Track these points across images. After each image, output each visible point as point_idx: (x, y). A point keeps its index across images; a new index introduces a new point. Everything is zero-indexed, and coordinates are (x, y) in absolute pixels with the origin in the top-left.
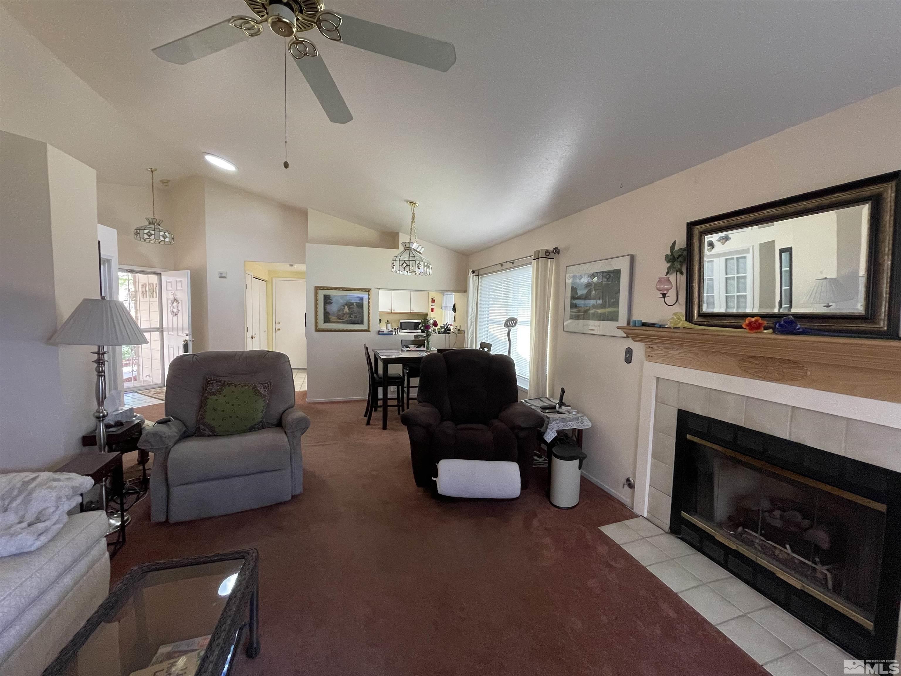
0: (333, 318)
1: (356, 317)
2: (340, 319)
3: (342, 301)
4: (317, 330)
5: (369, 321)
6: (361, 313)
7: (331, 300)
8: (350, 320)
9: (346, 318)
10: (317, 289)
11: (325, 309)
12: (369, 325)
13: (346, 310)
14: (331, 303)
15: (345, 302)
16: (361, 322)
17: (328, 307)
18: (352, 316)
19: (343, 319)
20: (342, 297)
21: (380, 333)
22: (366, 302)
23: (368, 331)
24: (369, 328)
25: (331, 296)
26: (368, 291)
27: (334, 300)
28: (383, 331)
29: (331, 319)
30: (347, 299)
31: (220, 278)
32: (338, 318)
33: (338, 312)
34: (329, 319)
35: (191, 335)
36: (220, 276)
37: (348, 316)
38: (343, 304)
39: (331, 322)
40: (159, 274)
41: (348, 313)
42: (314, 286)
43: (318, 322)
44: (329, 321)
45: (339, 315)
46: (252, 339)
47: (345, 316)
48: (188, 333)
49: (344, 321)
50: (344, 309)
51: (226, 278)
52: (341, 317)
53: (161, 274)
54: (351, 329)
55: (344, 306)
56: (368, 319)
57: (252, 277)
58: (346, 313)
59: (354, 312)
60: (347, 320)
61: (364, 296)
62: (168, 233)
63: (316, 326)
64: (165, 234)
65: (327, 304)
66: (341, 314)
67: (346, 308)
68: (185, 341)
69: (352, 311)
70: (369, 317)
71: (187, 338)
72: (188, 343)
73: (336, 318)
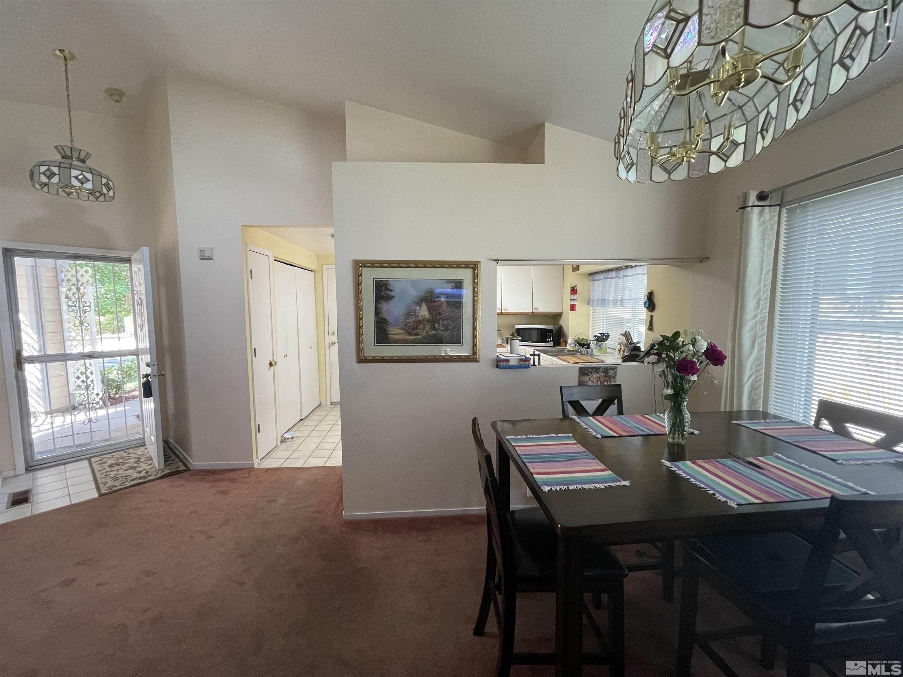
0: (395, 332)
1: (447, 330)
2: (410, 334)
3: (414, 293)
4: (362, 360)
5: (474, 337)
6: (458, 319)
7: (391, 291)
8: (432, 336)
9: (426, 330)
10: (359, 266)
11: (378, 312)
12: (474, 345)
13: (424, 312)
14: (390, 298)
15: (421, 294)
16: (457, 340)
17: (385, 306)
18: (437, 326)
19: (417, 334)
20: (415, 282)
21: (502, 364)
22: (467, 293)
23: (473, 359)
24: (474, 353)
25: (390, 281)
26: (474, 266)
27: (396, 288)
28: (508, 361)
29: (392, 334)
30: (426, 286)
31: (201, 259)
32: (406, 332)
33: (405, 319)
34: (387, 334)
35: (156, 365)
36: (201, 256)
37: (428, 326)
38: (416, 300)
39: (392, 341)
40: (128, 261)
41: (429, 319)
42: (353, 260)
43: (363, 342)
44: (388, 338)
45: (410, 325)
46: (272, 368)
47: (421, 326)
48: (149, 360)
49: (419, 337)
50: (420, 310)
51: (212, 259)
52: (414, 329)
53: (130, 260)
54: (434, 356)
55: (419, 303)
56: (474, 331)
57: (272, 259)
58: (424, 319)
59: (441, 317)
60: (426, 336)
61: (463, 280)
62: (92, 173)
63: (359, 350)
64: (82, 174)
65: (382, 301)
66: (413, 321)
67: (424, 307)
68: (147, 376)
69: (436, 315)
70: (474, 328)
71: (148, 371)
72: (150, 380)
73: (403, 331)
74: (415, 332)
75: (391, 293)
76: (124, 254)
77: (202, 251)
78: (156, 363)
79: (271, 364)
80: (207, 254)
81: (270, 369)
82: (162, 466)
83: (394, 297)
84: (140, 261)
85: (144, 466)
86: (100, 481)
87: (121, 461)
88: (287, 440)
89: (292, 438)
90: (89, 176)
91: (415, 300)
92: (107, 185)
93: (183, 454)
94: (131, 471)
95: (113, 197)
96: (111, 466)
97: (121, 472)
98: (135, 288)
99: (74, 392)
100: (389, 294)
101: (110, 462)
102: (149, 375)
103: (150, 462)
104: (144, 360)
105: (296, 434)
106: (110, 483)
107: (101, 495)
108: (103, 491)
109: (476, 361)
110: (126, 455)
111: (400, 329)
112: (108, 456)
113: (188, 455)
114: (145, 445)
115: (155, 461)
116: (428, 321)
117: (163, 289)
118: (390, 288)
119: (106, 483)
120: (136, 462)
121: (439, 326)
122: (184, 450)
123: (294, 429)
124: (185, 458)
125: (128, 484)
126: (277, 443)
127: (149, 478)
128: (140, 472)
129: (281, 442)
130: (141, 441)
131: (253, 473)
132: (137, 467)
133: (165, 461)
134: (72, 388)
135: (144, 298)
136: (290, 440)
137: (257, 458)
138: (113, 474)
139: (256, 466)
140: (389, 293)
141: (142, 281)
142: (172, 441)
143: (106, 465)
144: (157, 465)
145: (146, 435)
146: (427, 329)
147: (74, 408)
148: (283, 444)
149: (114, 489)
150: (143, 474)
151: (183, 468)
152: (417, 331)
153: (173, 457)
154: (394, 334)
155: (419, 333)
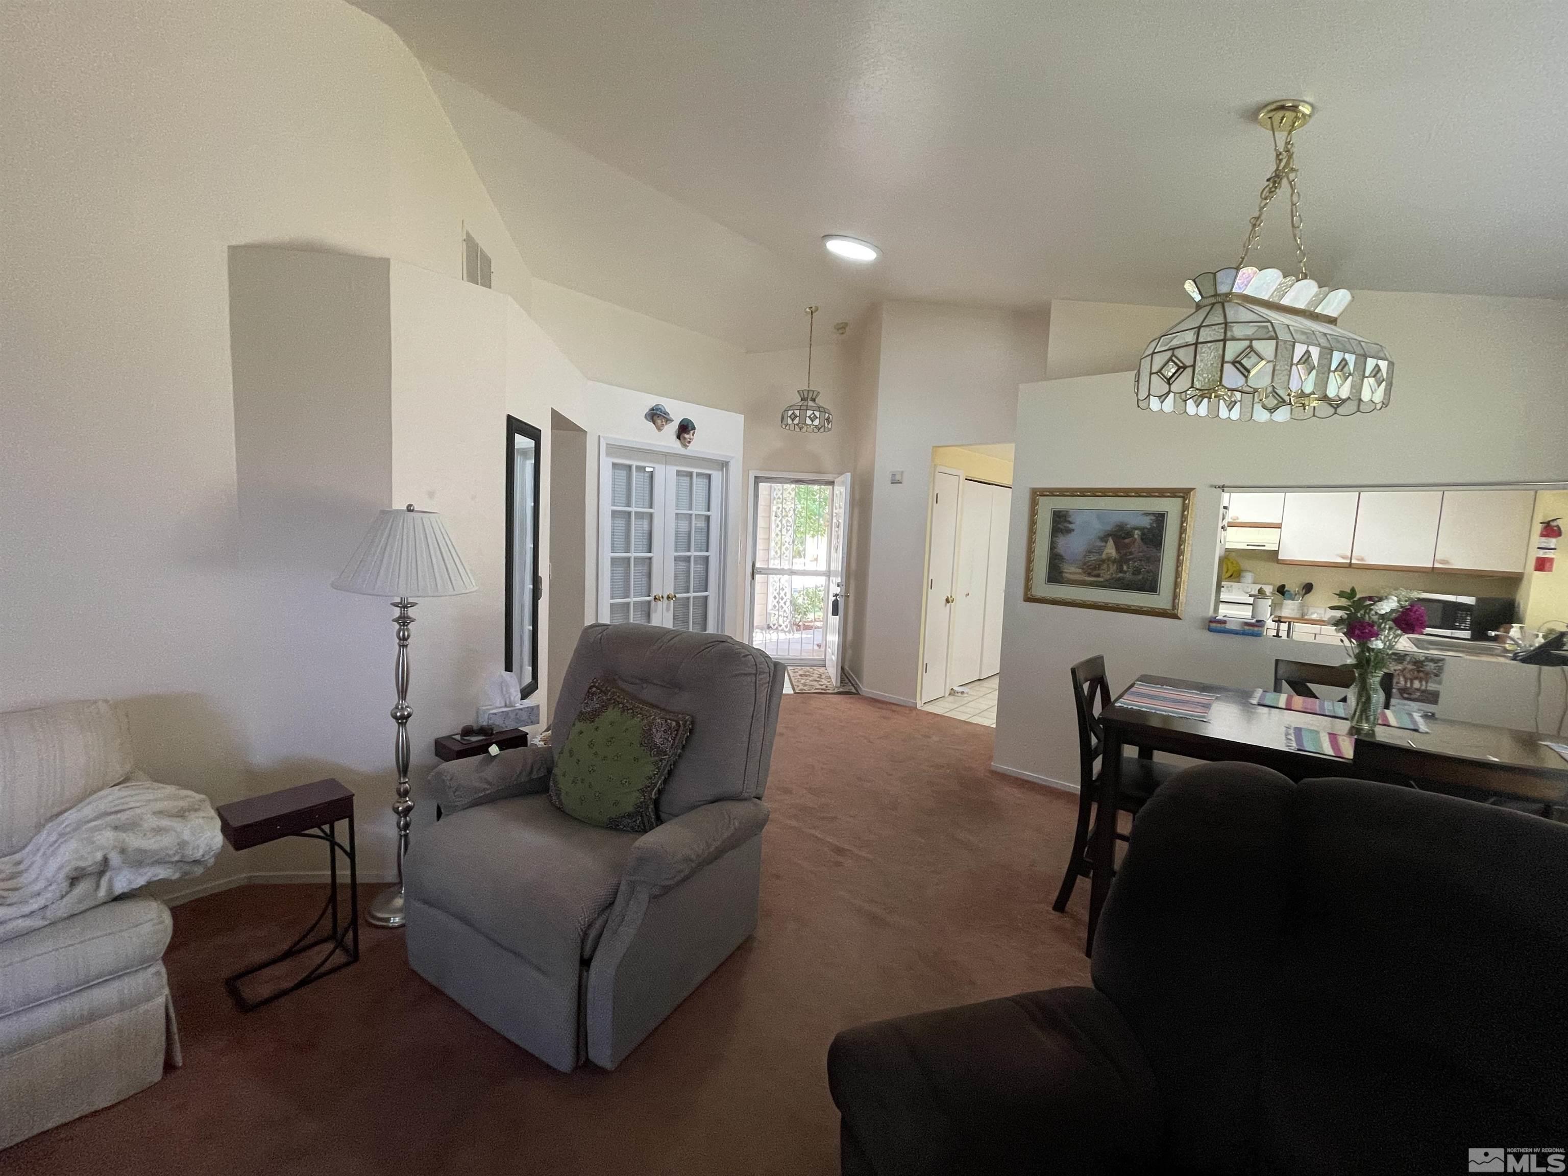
0: (1070, 570)
1: (1137, 571)
2: (1089, 575)
3: (1097, 527)
4: (1030, 599)
5: (1177, 585)
6: (1155, 561)
7: (1070, 523)
8: (1119, 579)
9: (1109, 572)
10: (1037, 494)
11: (1053, 546)
12: (1175, 596)
13: (1110, 550)
14: (1069, 531)
15: (1109, 527)
16: (1151, 586)
17: (1062, 541)
18: (1125, 568)
19: (1098, 576)
20: (1100, 514)
21: (1213, 625)
22: (1171, 529)
23: (1171, 614)
24: (1174, 606)
25: (1071, 512)
26: (1184, 494)
27: (1077, 521)
28: (1225, 622)
29: (1067, 573)
30: (1116, 519)
31: (892, 483)
32: (1084, 572)
33: (1085, 556)
34: (1061, 572)
35: (844, 586)
36: (892, 480)
37: (1113, 568)
38: (1101, 534)
39: (1066, 581)
40: (832, 483)
41: (1115, 559)
42: (1030, 488)
43: (1032, 578)
44: (1062, 577)
45: (1090, 564)
46: (948, 605)
47: (1105, 566)
48: (840, 581)
49: (1101, 579)
50: (1105, 546)
51: (901, 483)
52: (1095, 569)
53: (834, 482)
54: (1118, 605)
55: (1104, 539)
56: (1176, 578)
57: (962, 478)
58: (1109, 559)
59: (1131, 557)
60: (1110, 579)
61: (1167, 512)
62: (820, 411)
63: (1027, 588)
64: (813, 413)
65: (1060, 535)
66: (1094, 560)
67: (1111, 543)
68: (836, 595)
69: (1126, 555)
70: (1178, 574)
71: (838, 590)
72: (839, 599)
73: (1080, 570)
74: (1096, 572)
75: (1071, 526)
76: (829, 477)
77: (894, 475)
78: (844, 584)
79: (947, 601)
80: (898, 478)
81: (946, 605)
82: (839, 684)
83: (1073, 530)
84: (843, 483)
85: (824, 682)
86: (794, 684)
87: (808, 673)
88: (957, 694)
89: (963, 693)
90: (817, 414)
91: (1099, 534)
92: (828, 419)
93: (854, 680)
94: (815, 683)
95: (830, 430)
96: (801, 675)
97: (808, 681)
98: (835, 511)
99: (771, 612)
100: (1068, 527)
101: (801, 672)
102: (838, 595)
103: (829, 680)
104: (834, 581)
105: (971, 692)
106: (801, 687)
107: (796, 693)
108: (797, 691)
109: (1176, 617)
110: (811, 670)
111: (1077, 567)
112: (799, 668)
113: (859, 680)
114: (825, 667)
115: (834, 681)
116: (1114, 562)
117: (856, 511)
118: (1070, 519)
119: (798, 686)
120: (818, 677)
121: (1128, 568)
122: (858, 679)
123: (970, 686)
124: (857, 684)
125: (813, 691)
126: (945, 693)
127: (828, 691)
128: (822, 685)
129: (950, 694)
130: (822, 663)
131: (914, 712)
132: (819, 681)
133: (841, 683)
134: (770, 607)
135: (841, 521)
136: (960, 694)
137: (921, 699)
138: (803, 681)
139: (919, 707)
140: (1068, 525)
141: (842, 504)
142: (847, 669)
143: (798, 674)
144: (834, 684)
145: (827, 658)
146: (1111, 571)
147: (769, 627)
148: (952, 698)
149: (804, 691)
150: (824, 687)
151: (854, 691)
152: (1099, 572)
153: (847, 681)
154: (1070, 573)
155: (1101, 575)
